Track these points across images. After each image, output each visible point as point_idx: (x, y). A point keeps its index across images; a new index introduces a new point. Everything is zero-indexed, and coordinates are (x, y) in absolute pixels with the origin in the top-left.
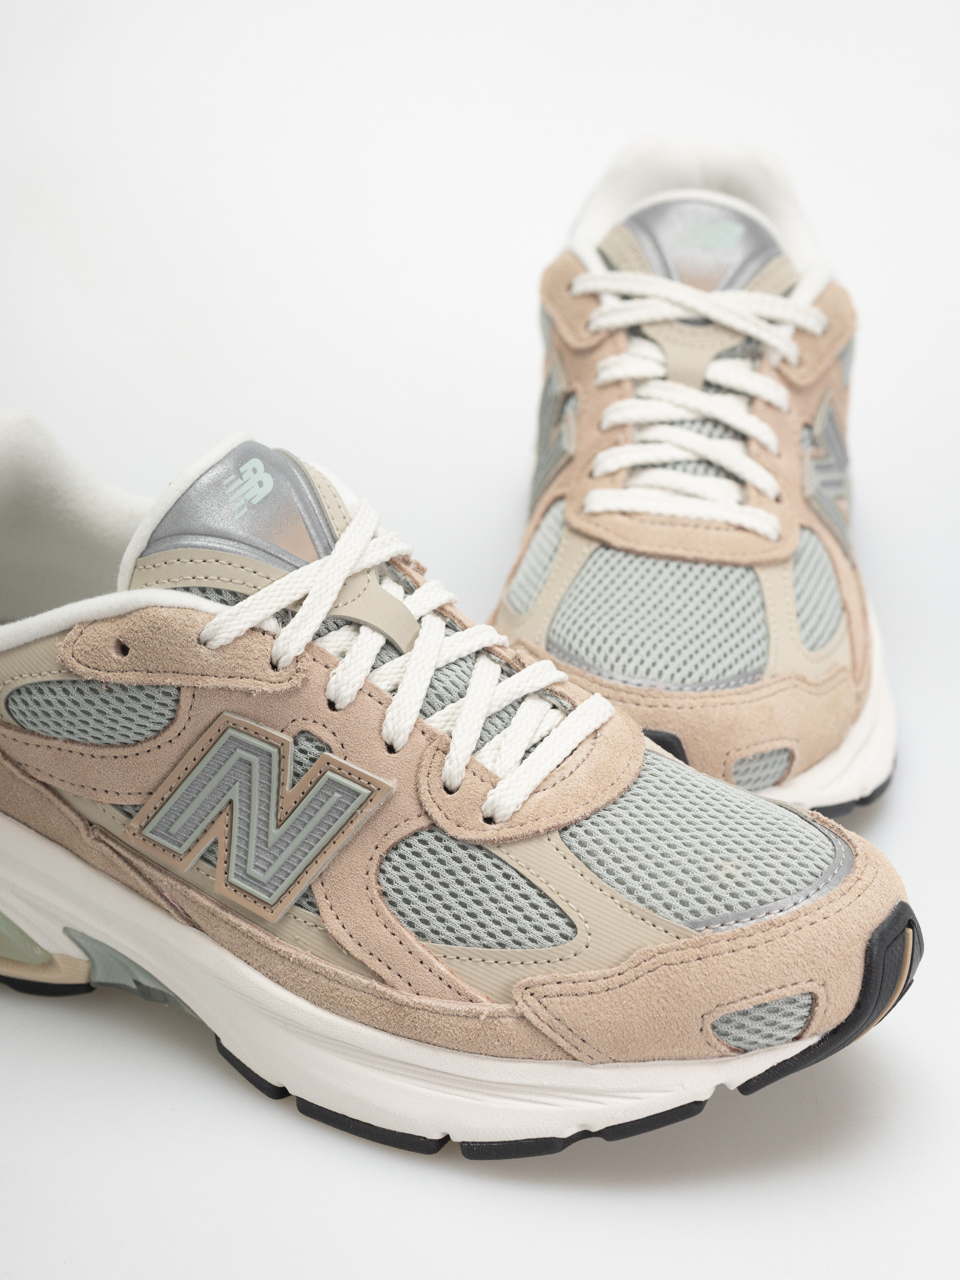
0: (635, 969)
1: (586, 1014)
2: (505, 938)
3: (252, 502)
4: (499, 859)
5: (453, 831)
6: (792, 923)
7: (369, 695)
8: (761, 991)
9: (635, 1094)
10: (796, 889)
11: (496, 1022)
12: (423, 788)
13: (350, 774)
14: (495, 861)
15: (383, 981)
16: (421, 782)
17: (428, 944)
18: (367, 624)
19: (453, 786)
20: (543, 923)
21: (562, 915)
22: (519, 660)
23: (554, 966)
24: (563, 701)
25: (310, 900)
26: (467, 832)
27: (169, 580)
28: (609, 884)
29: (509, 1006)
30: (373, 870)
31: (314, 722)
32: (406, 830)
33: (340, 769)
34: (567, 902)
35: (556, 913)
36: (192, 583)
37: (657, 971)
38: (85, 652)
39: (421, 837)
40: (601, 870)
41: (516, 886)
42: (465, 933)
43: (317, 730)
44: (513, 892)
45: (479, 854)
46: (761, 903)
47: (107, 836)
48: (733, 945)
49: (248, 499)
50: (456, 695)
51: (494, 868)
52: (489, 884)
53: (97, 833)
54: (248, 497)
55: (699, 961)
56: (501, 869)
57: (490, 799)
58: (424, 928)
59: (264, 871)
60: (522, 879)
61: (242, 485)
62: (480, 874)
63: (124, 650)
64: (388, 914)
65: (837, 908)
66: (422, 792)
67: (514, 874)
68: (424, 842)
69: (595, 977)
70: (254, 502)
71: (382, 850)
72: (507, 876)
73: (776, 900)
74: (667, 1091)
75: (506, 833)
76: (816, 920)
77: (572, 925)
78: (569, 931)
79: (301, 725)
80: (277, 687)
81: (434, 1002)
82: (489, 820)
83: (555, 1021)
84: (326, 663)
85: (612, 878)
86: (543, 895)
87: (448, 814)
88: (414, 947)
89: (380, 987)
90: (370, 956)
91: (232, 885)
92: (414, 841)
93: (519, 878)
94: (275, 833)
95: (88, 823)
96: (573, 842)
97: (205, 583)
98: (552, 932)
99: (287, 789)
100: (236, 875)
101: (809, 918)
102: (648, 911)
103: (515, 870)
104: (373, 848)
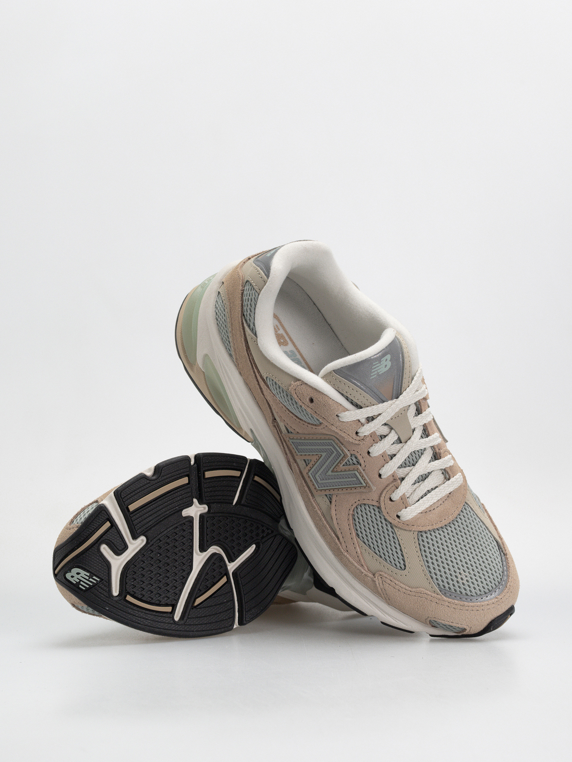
0: (416, 593)
1: (394, 595)
2: (383, 555)
3: (379, 373)
4: (394, 530)
5: (385, 514)
6: (471, 607)
7: (382, 456)
8: (450, 621)
9: (396, 620)
10: (480, 594)
11: (366, 577)
12: (383, 495)
13: (362, 476)
14: (393, 531)
15: (338, 539)
16: (384, 493)
17: (359, 540)
18: (394, 430)
19: (393, 500)
20: (397, 559)
21: (404, 561)
22: (440, 455)
23: (393, 574)
24: (447, 474)
25: (331, 497)
26: (389, 517)
27: (338, 387)
28: (423, 560)
29: (372, 576)
30: (354, 506)
31: (360, 454)
32: (370, 502)
33: (360, 473)
34: (407, 558)
35: (402, 559)
36: (345, 394)
37: (422, 598)
38: (299, 392)
39: (374, 508)
40: (424, 553)
41: (395, 543)
42: (372, 545)
43: (360, 457)
44: (393, 544)
45: (389, 525)
46: (467, 594)
47: (278, 427)
48: (449, 605)
49: (378, 372)
50: (411, 464)
51: (391, 533)
52: (387, 536)
53: (275, 424)
54: (379, 371)
55: (436, 604)
56: (393, 534)
57: (402, 512)
58: (360, 534)
59: (321, 480)
60: (398, 542)
61: (380, 366)
62: (386, 531)
63: (312, 400)
64: (351, 522)
65: (488, 608)
66: (382, 496)
67: (396, 538)
68: (374, 510)
69: (403, 587)
70: (380, 373)
71: (360, 503)
72: (394, 538)
73: (472, 595)
74: (406, 625)
75: (400, 525)
76: (480, 610)
77: (405, 566)
78: (403, 567)
79: (355, 453)
80: (354, 441)
81: (350, 559)
82: (398, 517)
83: (384, 590)
84: (374, 439)
85: (425, 559)
86: (401, 550)
87: (386, 508)
88: (354, 538)
89: (337, 541)
90: (339, 530)
91: (308, 475)
92: (371, 507)
93: (397, 541)
94: (330, 473)
95: (274, 419)
96: (420, 538)
97: (349, 396)
98: (398, 564)
99: (341, 466)
100: (311, 474)
101: (478, 608)
102: (429, 576)
103: (398, 538)
104: (358, 500)
